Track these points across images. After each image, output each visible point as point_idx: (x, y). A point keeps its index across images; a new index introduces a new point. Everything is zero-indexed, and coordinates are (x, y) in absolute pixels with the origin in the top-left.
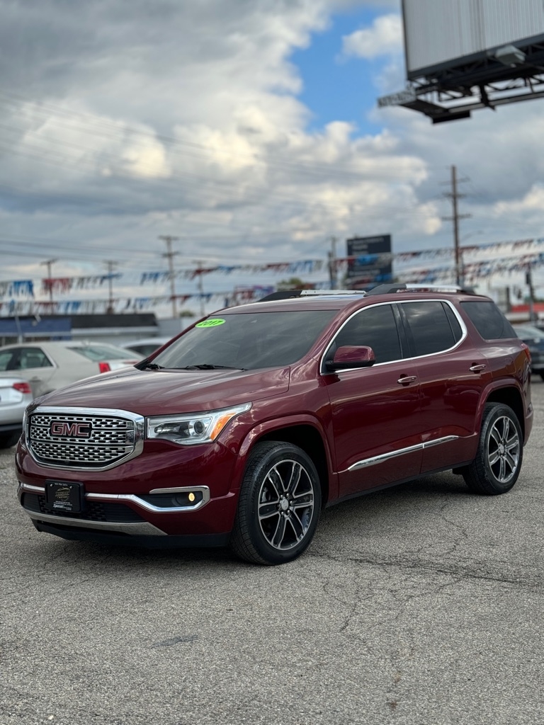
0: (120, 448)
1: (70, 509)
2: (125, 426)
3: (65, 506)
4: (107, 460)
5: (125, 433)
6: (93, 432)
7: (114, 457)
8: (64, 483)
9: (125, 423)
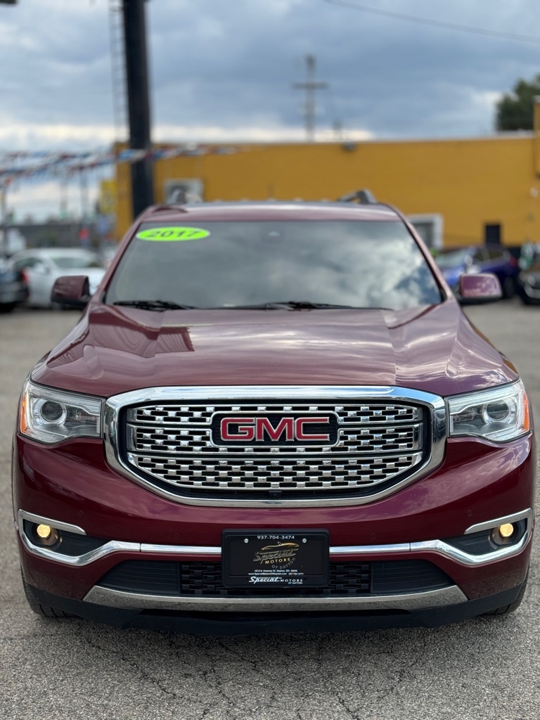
0: (403, 458)
1: (299, 582)
2: (411, 417)
3: (284, 577)
4: (376, 482)
5: (410, 429)
6: (341, 432)
7: (390, 475)
8: (285, 534)
9: (410, 411)
